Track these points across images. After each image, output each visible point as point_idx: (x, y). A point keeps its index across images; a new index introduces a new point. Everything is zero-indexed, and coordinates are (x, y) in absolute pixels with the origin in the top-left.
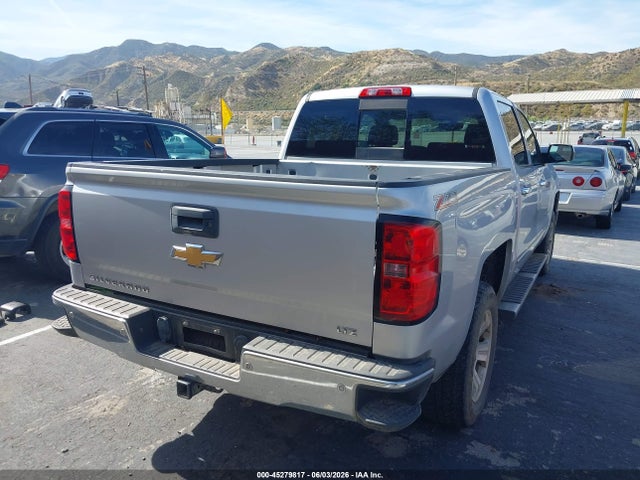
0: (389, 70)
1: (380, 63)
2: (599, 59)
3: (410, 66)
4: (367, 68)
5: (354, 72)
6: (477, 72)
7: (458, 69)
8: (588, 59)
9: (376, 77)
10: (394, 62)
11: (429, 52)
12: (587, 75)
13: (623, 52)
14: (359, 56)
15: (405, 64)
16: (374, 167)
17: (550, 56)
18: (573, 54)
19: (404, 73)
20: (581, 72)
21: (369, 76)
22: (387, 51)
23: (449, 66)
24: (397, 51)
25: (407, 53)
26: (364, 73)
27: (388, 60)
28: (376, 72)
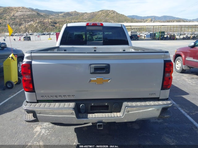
0: (21, 14)
1: (17, 11)
2: (85, 14)
3: (29, 13)
4: (13, 13)
5: (7, 14)
6: (51, 17)
7: (46, 15)
8: (83, 14)
9: (17, 17)
10: (23, 12)
11: (34, 9)
12: (83, 19)
13: (91, 13)
14: (9, 8)
15: (27, 12)
16: (95, 48)
17: (72, 12)
18: (78, 12)
19: (27, 16)
20: (81, 18)
21: (14, 16)
22: (19, 7)
23: (42, 14)
24: (23, 8)
25: (27, 9)
26: (12, 14)
27: (20, 11)
28: (16, 15)
